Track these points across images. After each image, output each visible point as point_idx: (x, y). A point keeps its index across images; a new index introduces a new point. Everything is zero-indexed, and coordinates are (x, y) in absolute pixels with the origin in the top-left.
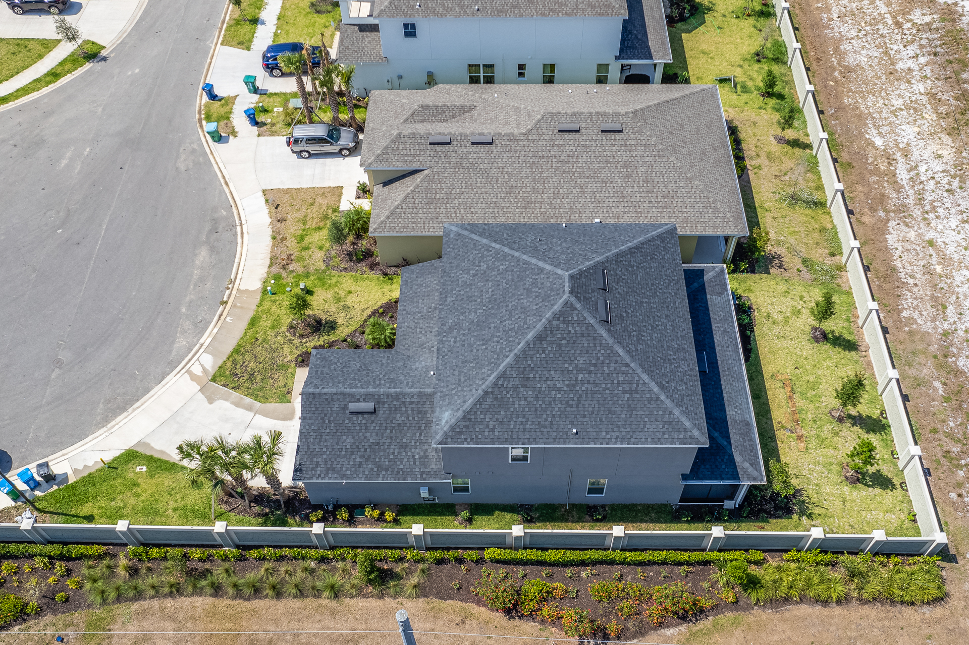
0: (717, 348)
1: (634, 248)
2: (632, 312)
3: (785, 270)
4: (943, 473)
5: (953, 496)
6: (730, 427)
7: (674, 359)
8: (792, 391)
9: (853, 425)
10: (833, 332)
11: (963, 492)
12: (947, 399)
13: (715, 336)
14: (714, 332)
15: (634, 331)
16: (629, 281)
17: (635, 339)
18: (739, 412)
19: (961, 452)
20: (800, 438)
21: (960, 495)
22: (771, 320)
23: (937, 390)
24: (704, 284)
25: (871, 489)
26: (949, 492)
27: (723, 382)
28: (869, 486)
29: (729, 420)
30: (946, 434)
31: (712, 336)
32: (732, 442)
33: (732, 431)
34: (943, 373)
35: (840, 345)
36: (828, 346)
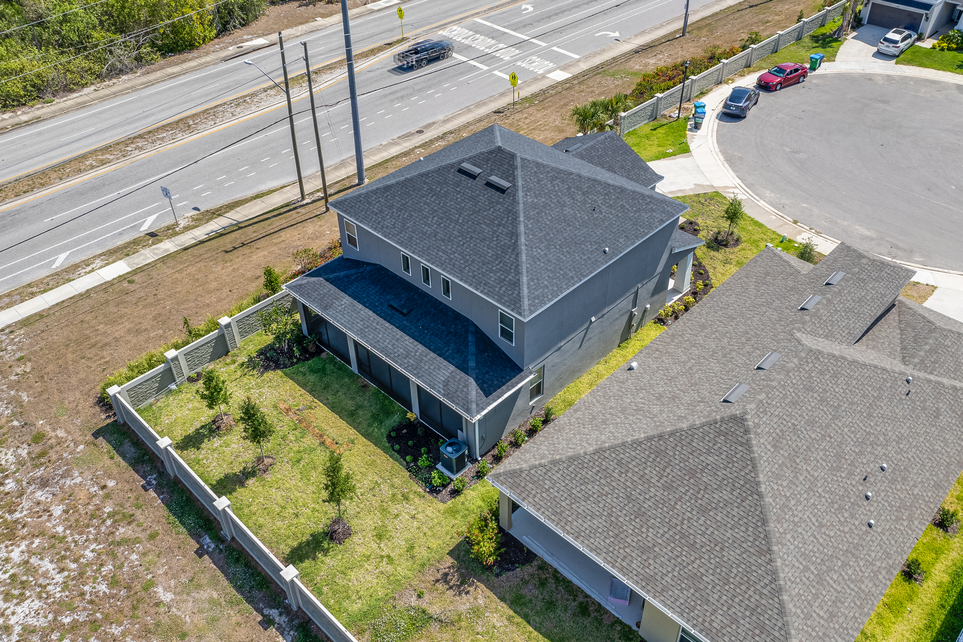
0: (400, 333)
1: (516, 241)
2: (457, 198)
3: (437, 581)
4: (129, 498)
5: (111, 484)
6: (337, 290)
7: (399, 216)
8: (323, 443)
9: (244, 468)
10: (326, 552)
11: (101, 493)
12: (148, 586)
13: (412, 340)
14: (416, 343)
15: (441, 190)
16: (485, 213)
17: (434, 187)
18: (340, 308)
19: (113, 533)
20: (288, 410)
21: (104, 487)
22: (399, 496)
23: (165, 589)
24: (467, 374)
25: (199, 426)
26: (117, 484)
27: (371, 313)
28: (202, 427)
29: (342, 294)
30: (137, 540)
31: (413, 338)
32: (327, 283)
33: (333, 288)
34: (165, 620)
35: (308, 543)
36: (320, 528)
